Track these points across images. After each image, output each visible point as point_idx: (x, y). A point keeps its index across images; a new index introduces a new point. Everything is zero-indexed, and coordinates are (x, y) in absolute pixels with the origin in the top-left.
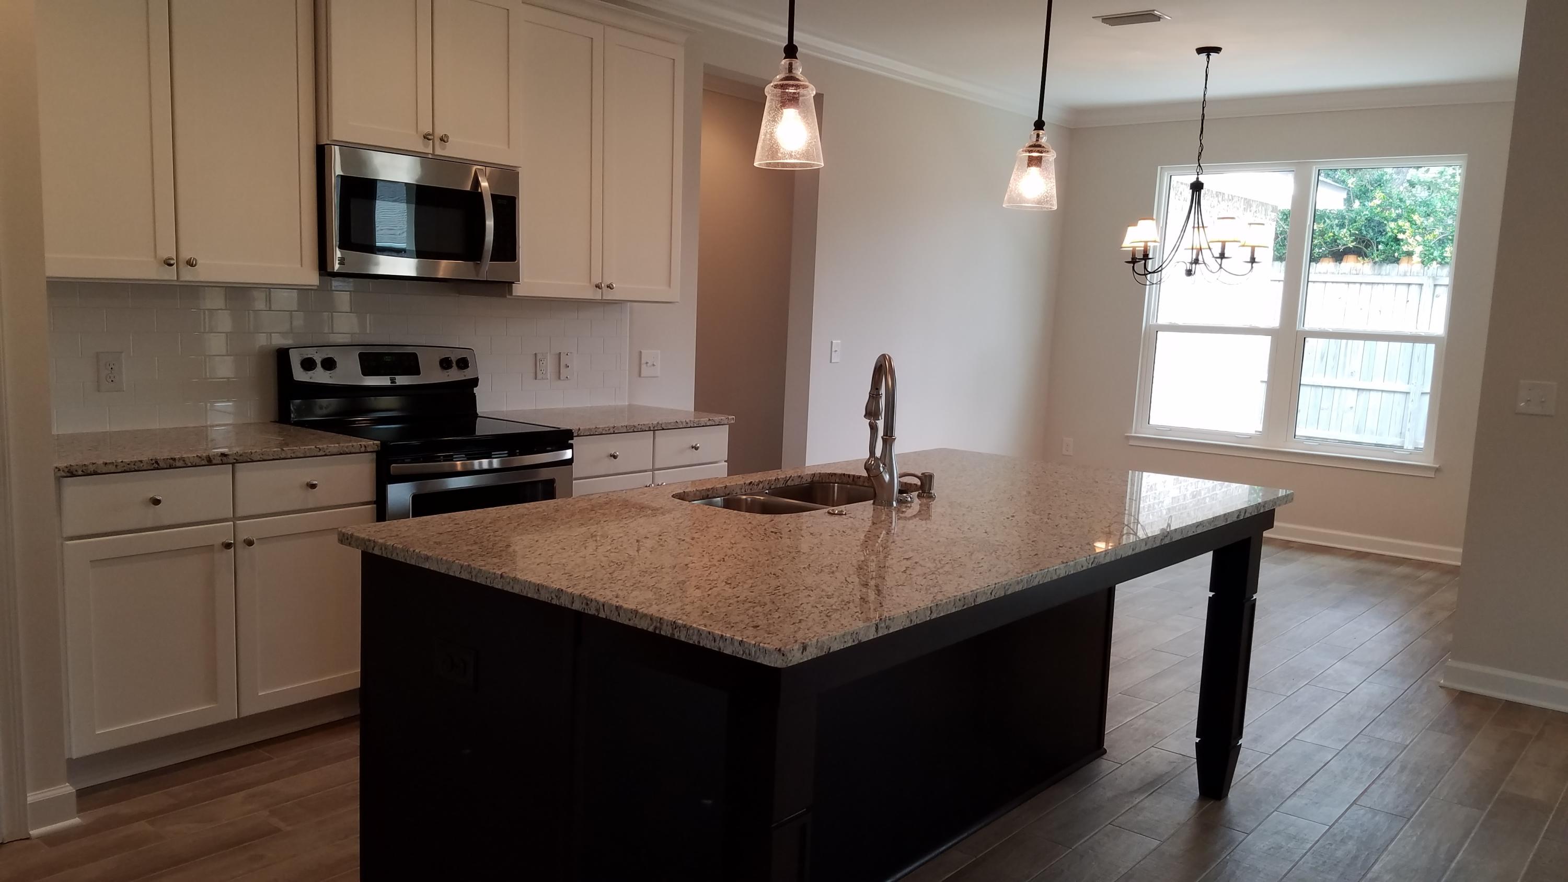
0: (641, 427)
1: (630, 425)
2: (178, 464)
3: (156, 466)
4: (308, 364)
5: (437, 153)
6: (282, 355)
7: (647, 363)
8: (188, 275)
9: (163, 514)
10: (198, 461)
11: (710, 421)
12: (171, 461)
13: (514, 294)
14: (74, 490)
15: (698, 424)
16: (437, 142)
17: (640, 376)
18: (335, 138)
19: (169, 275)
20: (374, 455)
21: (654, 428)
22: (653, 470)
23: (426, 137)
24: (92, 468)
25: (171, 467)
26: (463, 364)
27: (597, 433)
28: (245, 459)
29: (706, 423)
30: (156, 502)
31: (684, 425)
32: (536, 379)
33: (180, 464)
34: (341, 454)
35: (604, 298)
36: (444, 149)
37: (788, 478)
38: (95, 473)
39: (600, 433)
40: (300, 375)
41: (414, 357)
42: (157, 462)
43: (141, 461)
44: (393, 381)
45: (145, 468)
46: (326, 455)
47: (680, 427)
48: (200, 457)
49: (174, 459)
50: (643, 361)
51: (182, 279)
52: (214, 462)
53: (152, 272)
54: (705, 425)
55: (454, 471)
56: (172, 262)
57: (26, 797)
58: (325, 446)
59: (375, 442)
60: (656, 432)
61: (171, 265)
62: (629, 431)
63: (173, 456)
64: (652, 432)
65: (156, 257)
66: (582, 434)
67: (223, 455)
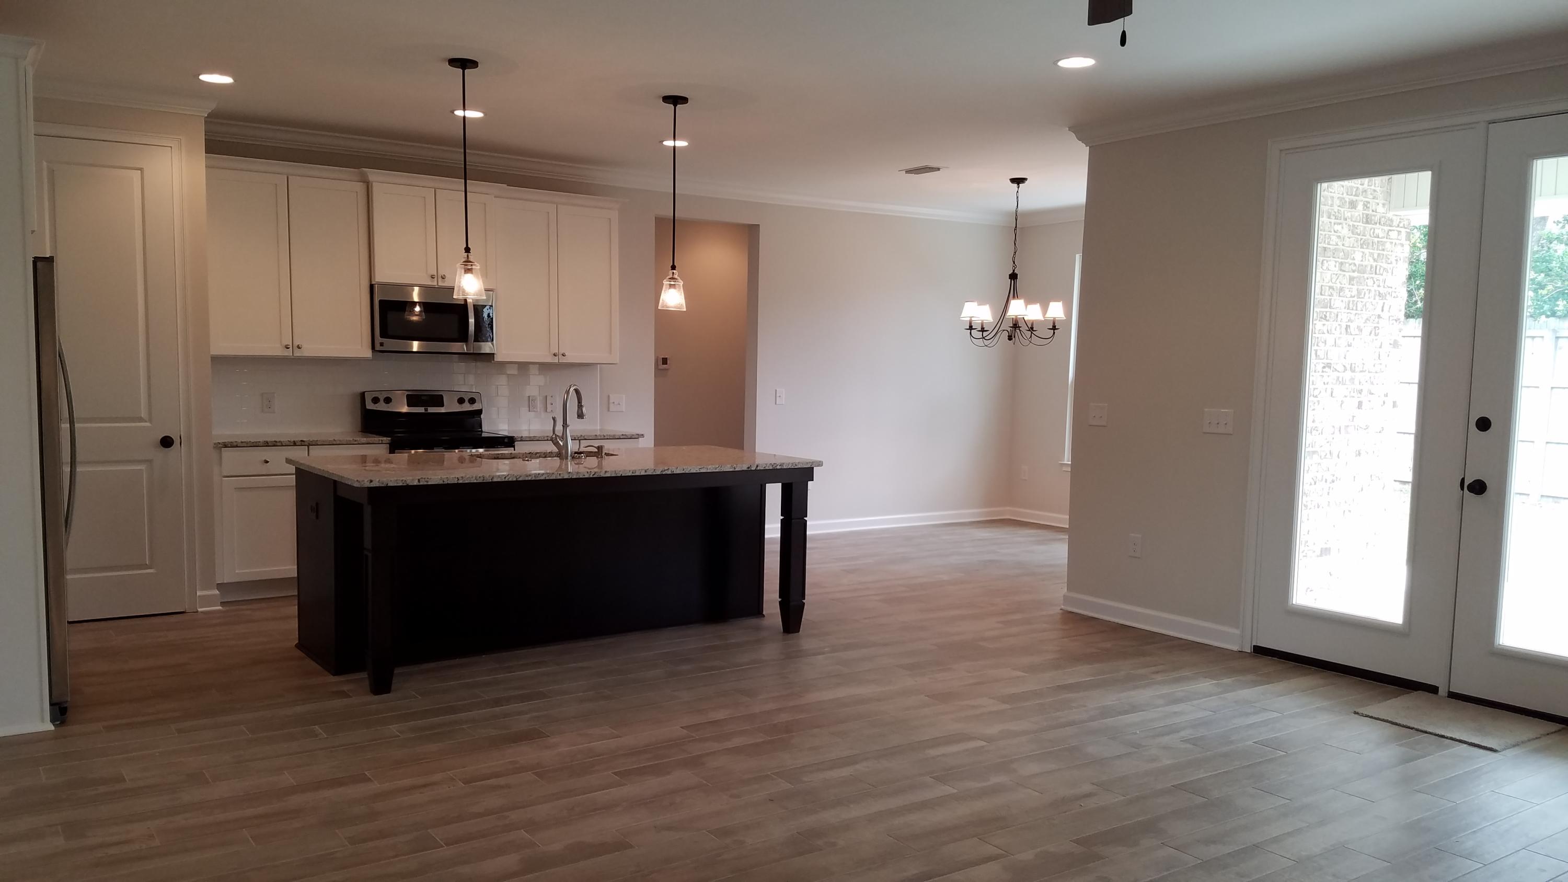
2: (278, 444)
3: (267, 444)
4: (376, 400)
5: (439, 285)
6: (363, 395)
7: (614, 403)
8: (298, 353)
9: (270, 468)
10: (288, 443)
12: (275, 443)
13: (495, 360)
14: (227, 453)
16: (440, 279)
17: (609, 410)
18: (376, 281)
19: (288, 353)
20: (388, 445)
23: (432, 277)
24: (235, 444)
25: (275, 446)
26: (472, 401)
28: (314, 443)
30: (267, 462)
32: (529, 411)
33: (280, 444)
34: (367, 444)
35: (560, 361)
36: (444, 282)
38: (237, 446)
40: (370, 406)
41: (441, 397)
43: (259, 442)
44: (426, 410)
45: (261, 445)
46: (359, 444)
48: (290, 441)
50: (611, 401)
51: (295, 355)
52: (297, 444)
53: (279, 352)
56: (289, 347)
57: (196, 593)
58: (358, 439)
59: (388, 438)
60: (581, 441)
61: (288, 348)
63: (276, 440)
65: (281, 345)
67: (302, 441)
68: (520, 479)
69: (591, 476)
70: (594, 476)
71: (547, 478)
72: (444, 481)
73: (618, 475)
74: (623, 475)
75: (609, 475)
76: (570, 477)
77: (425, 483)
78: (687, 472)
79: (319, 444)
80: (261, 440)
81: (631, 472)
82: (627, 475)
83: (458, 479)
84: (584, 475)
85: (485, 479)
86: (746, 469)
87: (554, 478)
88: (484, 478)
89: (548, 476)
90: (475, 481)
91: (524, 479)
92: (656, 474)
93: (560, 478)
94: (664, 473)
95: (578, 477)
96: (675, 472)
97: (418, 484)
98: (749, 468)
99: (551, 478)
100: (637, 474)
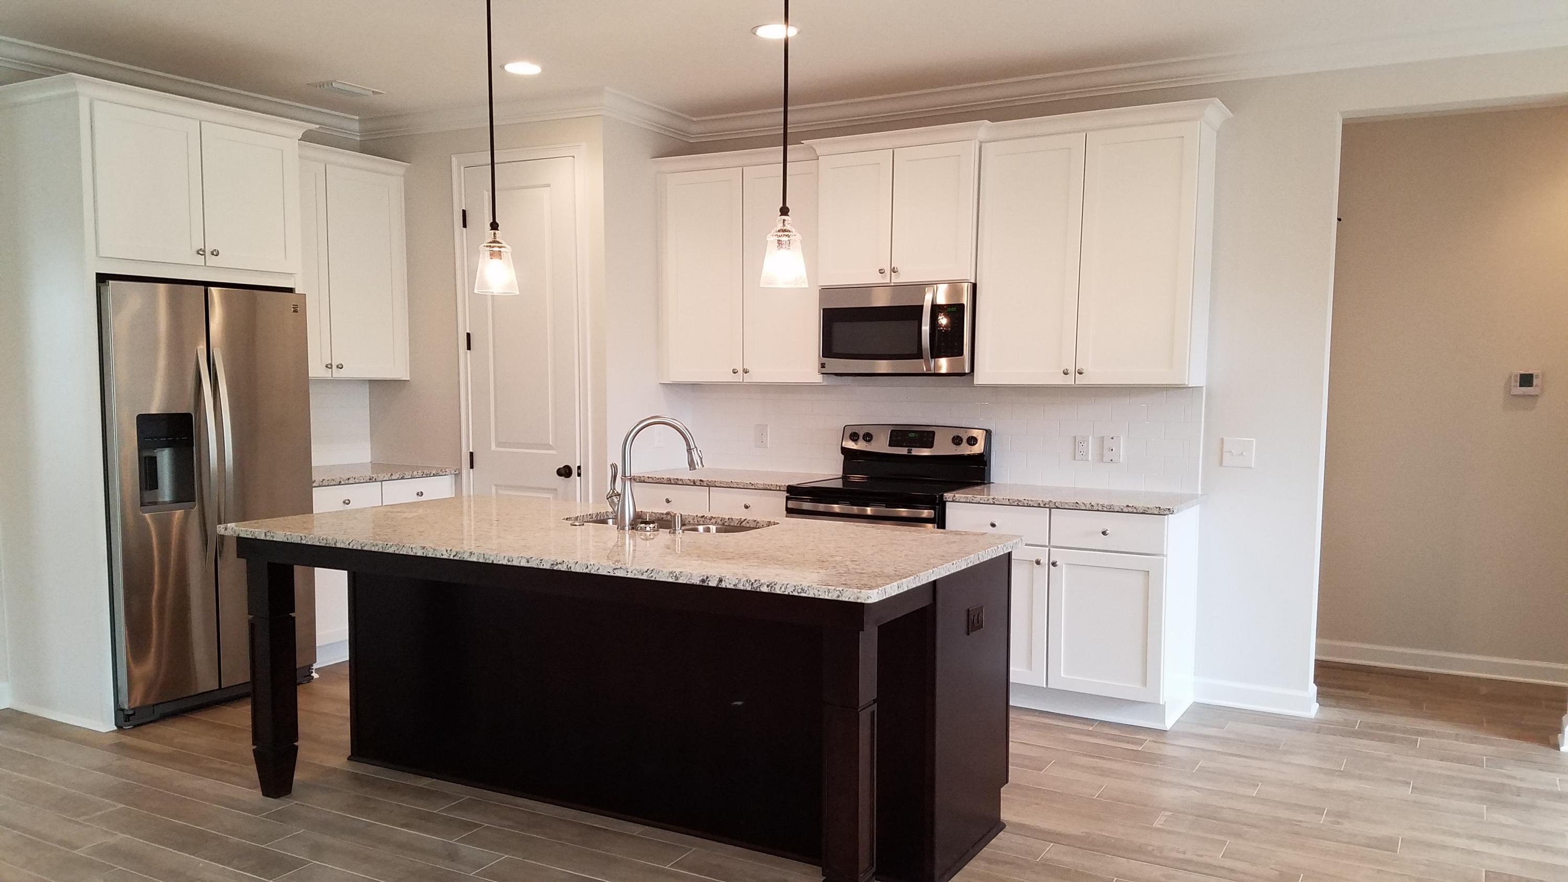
0: (1027, 502)
1: (1013, 499)
3: (669, 482)
4: (855, 437)
6: (844, 429)
10: (688, 482)
11: (1128, 508)
12: (676, 480)
15: (1110, 509)
17: (1221, 464)
19: (733, 378)
20: (786, 493)
21: (1045, 505)
22: (1049, 546)
23: (881, 272)
24: (643, 479)
25: (677, 484)
27: (973, 501)
29: (1122, 509)
30: (668, 501)
31: (1088, 507)
33: (681, 483)
34: (765, 489)
36: (899, 277)
37: (742, 520)
38: (644, 482)
39: (977, 502)
40: (846, 443)
42: (670, 480)
43: (663, 478)
45: (665, 482)
46: (756, 489)
47: (1082, 508)
48: (690, 480)
49: (677, 479)
51: (742, 380)
52: (696, 484)
54: (1120, 510)
55: (832, 511)
60: (1051, 509)
61: (736, 373)
62: (1013, 504)
64: (1048, 509)
66: (957, 500)
67: (701, 480)
68: (366, 549)
69: (452, 557)
70: (455, 558)
71: (397, 552)
72: (288, 539)
73: (487, 561)
74: (495, 562)
75: (475, 560)
76: (425, 555)
77: (271, 539)
78: (592, 572)
79: (717, 485)
80: (666, 476)
81: (506, 559)
82: (500, 563)
83: (301, 539)
84: (442, 555)
85: (328, 542)
86: (698, 583)
87: (405, 553)
88: (327, 540)
89: (398, 550)
90: (318, 544)
91: (370, 549)
92: (544, 567)
93: (412, 554)
94: (555, 568)
95: (433, 556)
96: (573, 570)
97: (265, 539)
98: (703, 581)
99: (401, 553)
100: (515, 563)
